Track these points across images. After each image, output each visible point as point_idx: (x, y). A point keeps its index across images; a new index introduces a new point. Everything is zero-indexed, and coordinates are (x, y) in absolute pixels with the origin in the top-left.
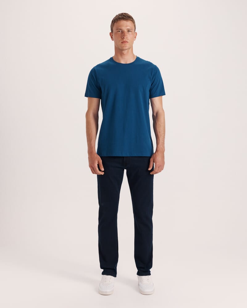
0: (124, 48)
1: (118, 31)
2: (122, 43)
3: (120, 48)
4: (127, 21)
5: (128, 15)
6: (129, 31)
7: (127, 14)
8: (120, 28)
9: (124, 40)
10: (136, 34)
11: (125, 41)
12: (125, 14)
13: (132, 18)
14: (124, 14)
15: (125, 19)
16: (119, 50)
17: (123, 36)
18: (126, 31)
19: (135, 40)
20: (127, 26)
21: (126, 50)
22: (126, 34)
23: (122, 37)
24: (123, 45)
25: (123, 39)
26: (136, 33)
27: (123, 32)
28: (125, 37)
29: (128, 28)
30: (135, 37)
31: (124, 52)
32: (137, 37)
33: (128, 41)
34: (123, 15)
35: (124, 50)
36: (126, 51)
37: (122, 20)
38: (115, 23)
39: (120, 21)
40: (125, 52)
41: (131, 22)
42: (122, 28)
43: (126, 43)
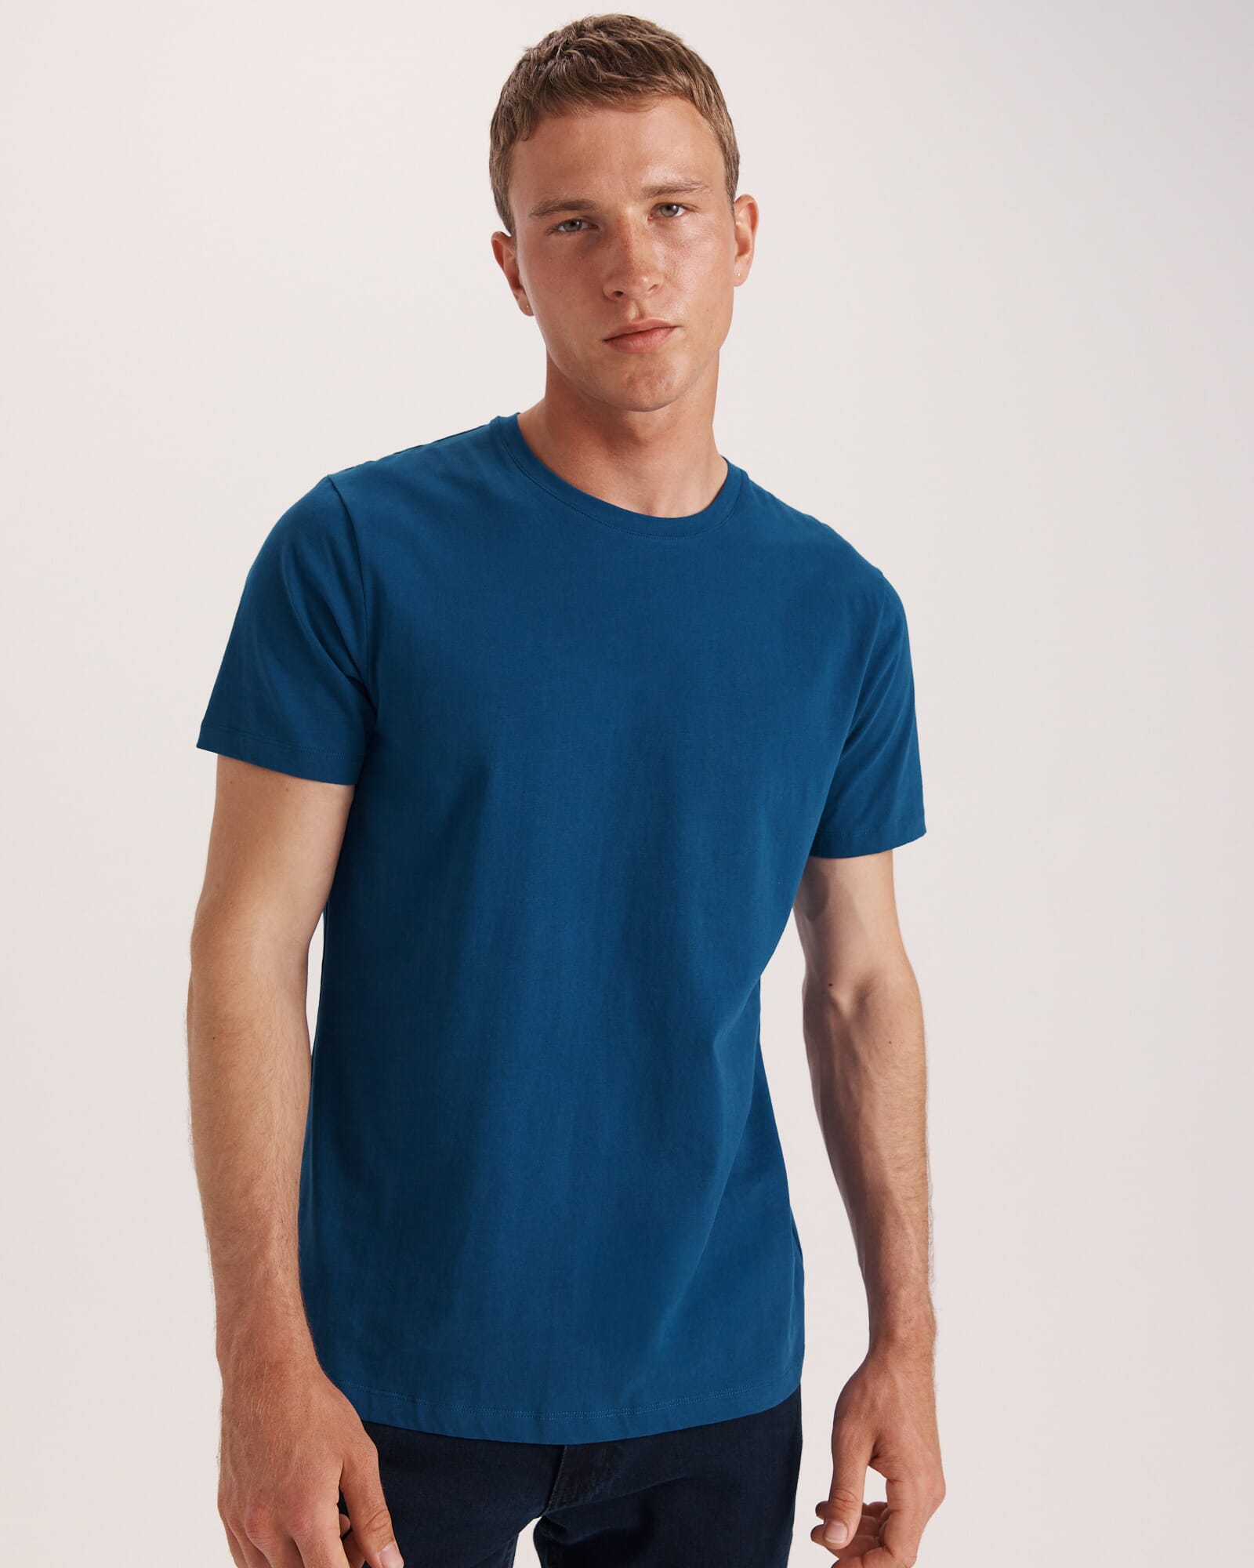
0: (645, 393)
2: (615, 342)
4: (635, 108)
6: (667, 210)
7: (633, 23)
8: (567, 194)
9: (632, 313)
10: (743, 214)
11: (641, 324)
12: (603, 25)
14: (592, 38)
15: (609, 87)
17: (612, 276)
18: (633, 210)
19: (742, 280)
21: (661, 405)
23: (608, 292)
24: (632, 366)
25: (619, 310)
26: (752, 209)
27: (604, 233)
28: (639, 283)
29: (659, 175)
30: (744, 248)
32: (762, 241)
33: (673, 316)
41: (681, 105)
42: (587, 194)
43: (659, 336)
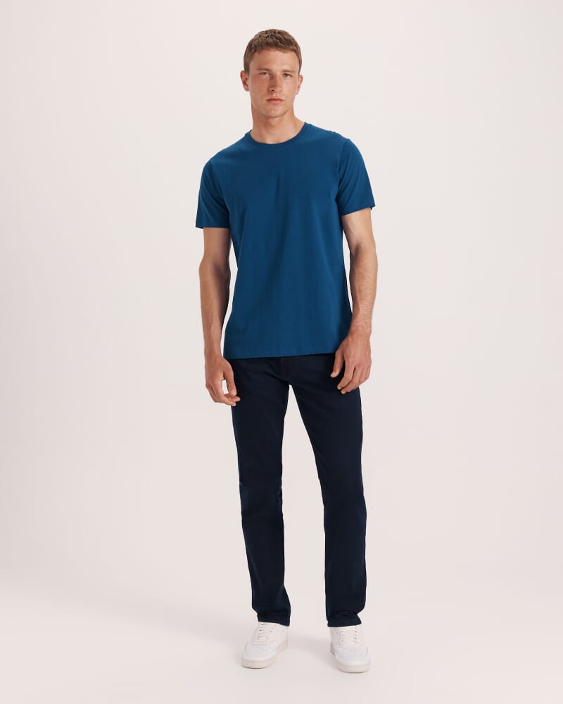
0: (273, 113)
1: (261, 74)
2: (269, 100)
3: (263, 112)
4: (284, 53)
5: (286, 37)
6: (286, 75)
8: (266, 67)
9: (274, 95)
11: (276, 98)
12: (280, 32)
13: (296, 45)
14: (278, 35)
15: (280, 47)
16: (262, 118)
17: (272, 86)
18: (279, 74)
20: (283, 65)
21: (275, 117)
22: (279, 82)
23: (271, 89)
24: (271, 106)
25: (272, 94)
26: (302, 78)
27: (273, 77)
28: (278, 89)
29: (286, 67)
30: (299, 87)
31: (271, 120)
33: (282, 98)
34: (277, 38)
35: (273, 117)
36: (277, 119)
37: (272, 49)
38: (256, 54)
39: (269, 50)
40: (274, 122)
41: (294, 54)
42: (270, 67)
43: (279, 102)
